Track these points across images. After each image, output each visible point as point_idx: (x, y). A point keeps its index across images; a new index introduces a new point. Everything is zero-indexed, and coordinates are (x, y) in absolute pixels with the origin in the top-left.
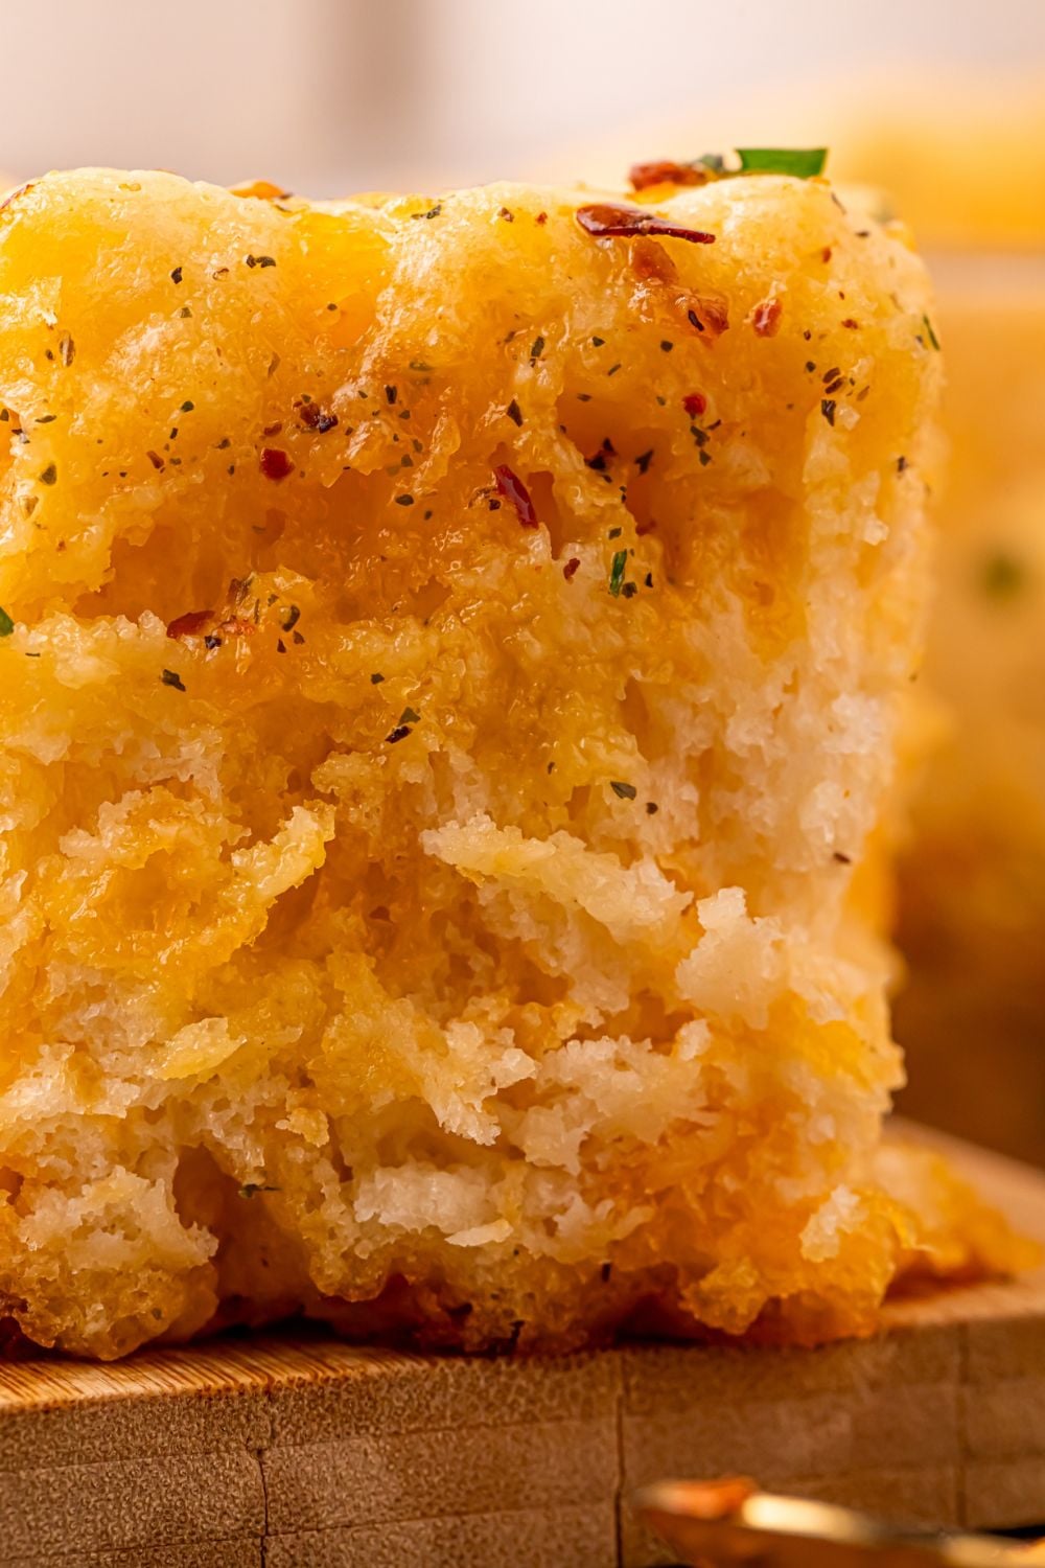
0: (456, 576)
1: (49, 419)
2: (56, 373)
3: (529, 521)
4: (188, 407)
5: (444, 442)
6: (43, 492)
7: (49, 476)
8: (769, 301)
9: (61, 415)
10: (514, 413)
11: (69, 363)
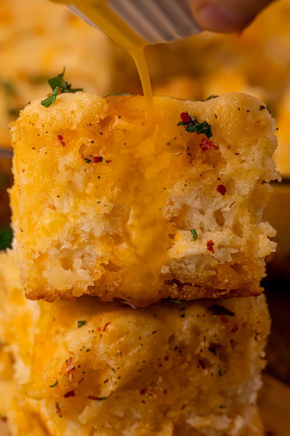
0: (191, 379)
1: (119, 368)
2: (119, 359)
3: (204, 367)
4: (144, 362)
5: (189, 358)
6: (118, 380)
7: (119, 378)
8: (244, 321)
9: (121, 367)
10: (201, 351)
11: (121, 356)
